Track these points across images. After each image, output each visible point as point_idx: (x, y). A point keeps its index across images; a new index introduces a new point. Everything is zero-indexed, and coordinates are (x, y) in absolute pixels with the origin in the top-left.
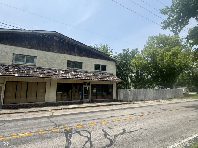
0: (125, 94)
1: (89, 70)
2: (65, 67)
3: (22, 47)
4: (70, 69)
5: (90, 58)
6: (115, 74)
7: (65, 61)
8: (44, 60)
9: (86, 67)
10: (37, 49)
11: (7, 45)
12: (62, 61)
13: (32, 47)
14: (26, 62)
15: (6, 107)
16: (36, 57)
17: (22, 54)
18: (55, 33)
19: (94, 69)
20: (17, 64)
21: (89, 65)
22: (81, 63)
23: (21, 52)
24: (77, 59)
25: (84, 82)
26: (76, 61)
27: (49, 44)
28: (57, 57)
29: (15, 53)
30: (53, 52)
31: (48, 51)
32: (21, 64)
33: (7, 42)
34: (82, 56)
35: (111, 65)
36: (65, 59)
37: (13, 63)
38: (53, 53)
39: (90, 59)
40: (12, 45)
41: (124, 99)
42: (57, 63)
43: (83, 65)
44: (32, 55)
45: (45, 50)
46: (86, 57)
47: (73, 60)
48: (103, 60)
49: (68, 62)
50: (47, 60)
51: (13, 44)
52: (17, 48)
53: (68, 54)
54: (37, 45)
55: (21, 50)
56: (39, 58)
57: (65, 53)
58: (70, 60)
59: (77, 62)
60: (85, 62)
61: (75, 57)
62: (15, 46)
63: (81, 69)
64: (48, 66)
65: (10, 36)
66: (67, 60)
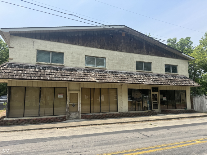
0: (201, 103)
1: (159, 73)
2: (134, 70)
3: (93, 47)
4: (140, 72)
5: (160, 56)
6: (188, 77)
7: (133, 61)
8: (114, 62)
9: (156, 69)
10: (106, 49)
11: (79, 45)
12: (131, 62)
13: (102, 47)
14: (97, 65)
15: (87, 117)
16: (106, 58)
17: (93, 55)
18: (124, 27)
19: (164, 70)
20: (90, 68)
21: (159, 65)
22: (151, 63)
23: (92, 53)
24: (146, 58)
25: (152, 88)
26: (145, 61)
27: (117, 42)
28: (126, 58)
29: (87, 55)
30: (122, 51)
31: (116, 51)
32: (93, 67)
33: (79, 42)
34: (151, 55)
35: (182, 65)
36: (134, 60)
37: (86, 67)
38: (121, 53)
39: (160, 58)
40: (84, 46)
41: (200, 110)
42: (126, 65)
43: (153, 66)
44: (102, 56)
45: (114, 50)
46: (155, 56)
47: (142, 61)
48: (174, 58)
49: (137, 62)
50: (116, 61)
51: (84, 44)
52: (88, 48)
53: (136, 53)
54: (106, 44)
55: (91, 50)
56: (109, 60)
57: (133, 52)
58: (139, 60)
59: (146, 63)
60: (155, 62)
61: (144, 56)
62: (86, 46)
63: (151, 72)
64: (118, 69)
65: (80, 35)
66: (136, 60)
